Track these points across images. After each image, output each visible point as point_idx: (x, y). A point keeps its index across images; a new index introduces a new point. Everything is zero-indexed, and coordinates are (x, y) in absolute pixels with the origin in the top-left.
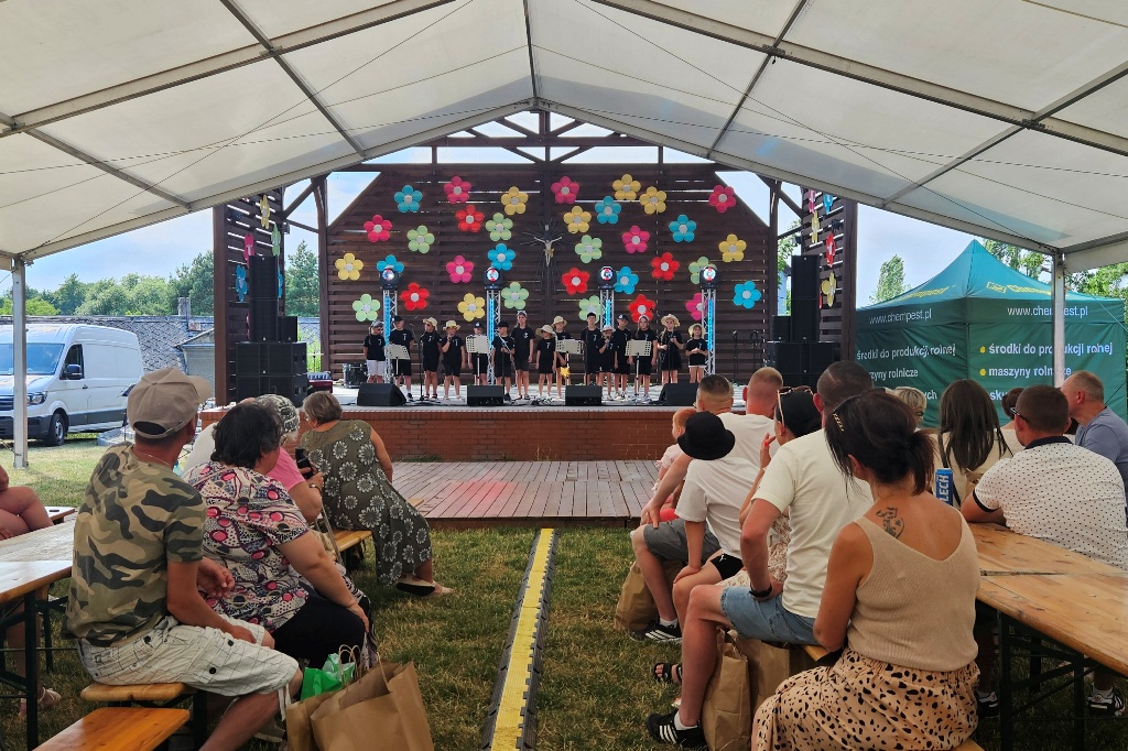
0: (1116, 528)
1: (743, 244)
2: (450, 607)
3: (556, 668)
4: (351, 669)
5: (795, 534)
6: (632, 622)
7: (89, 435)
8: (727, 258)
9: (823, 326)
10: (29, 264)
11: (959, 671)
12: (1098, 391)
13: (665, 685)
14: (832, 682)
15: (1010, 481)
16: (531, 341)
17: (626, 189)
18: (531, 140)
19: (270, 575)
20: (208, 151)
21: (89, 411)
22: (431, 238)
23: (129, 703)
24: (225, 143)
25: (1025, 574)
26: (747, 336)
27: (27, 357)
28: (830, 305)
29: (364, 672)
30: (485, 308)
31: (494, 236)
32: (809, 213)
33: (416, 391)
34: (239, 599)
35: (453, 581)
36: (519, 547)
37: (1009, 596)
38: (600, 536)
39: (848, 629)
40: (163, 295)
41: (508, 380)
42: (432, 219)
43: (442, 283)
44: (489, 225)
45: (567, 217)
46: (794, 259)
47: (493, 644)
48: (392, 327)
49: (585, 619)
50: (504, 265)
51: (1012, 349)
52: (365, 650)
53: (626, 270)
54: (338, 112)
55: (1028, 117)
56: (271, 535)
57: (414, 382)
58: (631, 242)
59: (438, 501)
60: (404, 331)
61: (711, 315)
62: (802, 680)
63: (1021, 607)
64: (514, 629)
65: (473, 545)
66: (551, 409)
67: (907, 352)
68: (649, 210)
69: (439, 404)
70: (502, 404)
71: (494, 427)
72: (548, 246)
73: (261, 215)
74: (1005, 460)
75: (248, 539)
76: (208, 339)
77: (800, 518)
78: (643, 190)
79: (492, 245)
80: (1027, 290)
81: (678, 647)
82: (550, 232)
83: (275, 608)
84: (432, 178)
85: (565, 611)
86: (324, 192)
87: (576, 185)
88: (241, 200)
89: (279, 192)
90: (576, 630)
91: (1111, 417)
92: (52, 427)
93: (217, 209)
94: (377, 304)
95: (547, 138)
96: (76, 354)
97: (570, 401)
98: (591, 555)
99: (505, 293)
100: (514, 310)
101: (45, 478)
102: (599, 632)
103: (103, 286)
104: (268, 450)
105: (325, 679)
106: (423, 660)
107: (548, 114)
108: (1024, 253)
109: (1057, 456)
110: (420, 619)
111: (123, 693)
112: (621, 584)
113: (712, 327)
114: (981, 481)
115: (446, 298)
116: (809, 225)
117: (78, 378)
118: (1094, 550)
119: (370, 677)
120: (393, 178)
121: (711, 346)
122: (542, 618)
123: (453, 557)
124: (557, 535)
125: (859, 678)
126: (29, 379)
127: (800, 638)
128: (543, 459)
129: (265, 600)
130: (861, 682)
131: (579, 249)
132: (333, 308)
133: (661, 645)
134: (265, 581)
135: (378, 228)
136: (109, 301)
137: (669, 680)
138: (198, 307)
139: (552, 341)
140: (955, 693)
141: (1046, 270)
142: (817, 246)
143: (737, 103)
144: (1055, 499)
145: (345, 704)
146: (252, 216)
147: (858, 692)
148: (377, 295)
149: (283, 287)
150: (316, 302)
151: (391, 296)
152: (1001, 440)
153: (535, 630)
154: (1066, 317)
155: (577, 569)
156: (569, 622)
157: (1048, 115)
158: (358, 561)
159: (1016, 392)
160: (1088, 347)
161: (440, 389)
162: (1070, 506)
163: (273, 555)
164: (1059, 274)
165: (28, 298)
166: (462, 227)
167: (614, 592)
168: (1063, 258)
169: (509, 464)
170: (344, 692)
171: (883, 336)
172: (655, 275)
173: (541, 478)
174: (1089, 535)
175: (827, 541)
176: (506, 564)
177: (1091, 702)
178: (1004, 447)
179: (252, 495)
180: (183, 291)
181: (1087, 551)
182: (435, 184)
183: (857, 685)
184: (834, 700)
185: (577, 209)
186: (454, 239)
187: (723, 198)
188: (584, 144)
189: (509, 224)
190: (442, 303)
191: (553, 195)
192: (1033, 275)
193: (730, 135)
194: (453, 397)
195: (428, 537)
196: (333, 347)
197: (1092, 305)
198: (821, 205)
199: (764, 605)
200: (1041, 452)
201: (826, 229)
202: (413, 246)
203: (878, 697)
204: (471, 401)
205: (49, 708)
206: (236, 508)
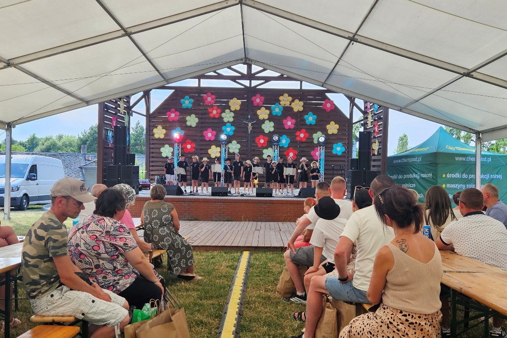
0: (504, 253)
1: (337, 126)
2: (201, 285)
3: (248, 313)
4: (155, 310)
5: (360, 252)
6: (284, 294)
7: (38, 206)
8: (330, 132)
9: (373, 163)
10: (14, 127)
11: (433, 314)
12: (496, 193)
13: (298, 322)
14: (375, 319)
15: (457, 231)
16: (242, 167)
17: (285, 100)
18: (243, 77)
19: (119, 267)
20: (96, 78)
21: (39, 195)
22: (197, 120)
23: (53, 323)
24: (105, 74)
25: (463, 272)
26: (338, 168)
27: (12, 170)
28: (376, 154)
29: (161, 312)
30: (220, 152)
31: (225, 120)
32: (367, 113)
33: (188, 189)
34: (105, 277)
35: (203, 274)
36: (233, 259)
37: (456, 282)
38: (270, 255)
39: (382, 294)
40: (75, 144)
41: (230, 185)
42: (197, 111)
43: (201, 140)
44: (223, 115)
45: (259, 112)
46: (360, 133)
47: (220, 302)
48: (178, 160)
49: (263, 292)
50: (230, 133)
51: (457, 175)
52: (162, 303)
53: (284, 137)
54: (157, 62)
55: (466, 71)
56: (120, 248)
57: (188, 185)
58: (287, 124)
59: (197, 238)
60: (184, 162)
61: (323, 157)
62: (361, 318)
63: (462, 287)
64: (230, 296)
65: (212, 258)
66: (249, 198)
67: (411, 176)
68: (295, 110)
69: (198, 195)
70: (227, 196)
71: (223, 206)
72: (250, 125)
73: (120, 108)
74: (455, 222)
75: (110, 250)
76: (94, 164)
77: (361, 245)
78: (293, 101)
79: (225, 124)
80: (464, 149)
81: (305, 305)
82: (251, 119)
83: (121, 282)
84: (198, 92)
85: (253, 288)
86: (149, 98)
87: (263, 98)
88: (111, 101)
89: (128, 97)
90: (258, 297)
91: (501, 204)
92: (22, 202)
93: (100, 104)
94: (171, 149)
95: (250, 76)
96: (34, 169)
97: (258, 195)
98: (266, 263)
99: (230, 145)
100: (234, 154)
101: (18, 224)
102: (269, 298)
103: (47, 139)
104: (119, 210)
105: (143, 315)
106: (188, 309)
107: (251, 65)
108: (463, 133)
109: (478, 220)
110: (187, 290)
111: (50, 319)
112: (279, 276)
113: (323, 163)
114: (443, 231)
115: (203, 147)
116: (367, 118)
117: (34, 180)
118: (494, 263)
119: (164, 314)
120: (180, 92)
121: (322, 171)
122: (243, 291)
123: (203, 263)
124: (251, 254)
125: (388, 317)
126: (12, 179)
127: (361, 300)
128: (245, 221)
129: (116, 278)
130: (388, 319)
131: (263, 126)
132: (151, 150)
133: (297, 304)
134: (117, 269)
135: (173, 115)
136: (50, 146)
137: (301, 319)
138: (90, 149)
139: (251, 167)
140: (431, 324)
141: (473, 141)
142: (370, 128)
143: (336, 62)
144: (477, 239)
145: (152, 326)
146: (116, 108)
147: (387, 323)
148: (172, 145)
149: (129, 140)
150: (144, 148)
151: (178, 146)
152: (453, 214)
153: (240, 296)
154: (481, 162)
155: (260, 269)
156: (255, 293)
157: (475, 71)
158: (160, 264)
159: (459, 193)
160: (491, 176)
161: (200, 188)
162: (483, 243)
163: (120, 258)
164: (478, 142)
165: (13, 144)
166: (211, 115)
167: (276, 280)
168: (480, 135)
169: (230, 222)
170: (152, 320)
171: (400, 169)
172: (298, 139)
173: (244, 229)
174: (492, 256)
175: (373, 256)
176: (227, 267)
177: (491, 333)
178: (454, 217)
179: (112, 230)
180: (84, 142)
181: (491, 263)
182: (199, 96)
183: (386, 320)
184: (376, 327)
185: (263, 109)
186: (207, 121)
187: (329, 105)
188: (267, 79)
189: (232, 114)
190: (201, 149)
191: (252, 102)
192: (467, 143)
193: (333, 76)
194: (205, 192)
195: (192, 255)
196: (151, 168)
197: (493, 157)
198: (373, 109)
199: (344, 285)
200: (471, 219)
201: (375, 120)
202: (188, 124)
203: (396, 326)
204: (213, 194)
205: (15, 327)
206: (104, 235)
